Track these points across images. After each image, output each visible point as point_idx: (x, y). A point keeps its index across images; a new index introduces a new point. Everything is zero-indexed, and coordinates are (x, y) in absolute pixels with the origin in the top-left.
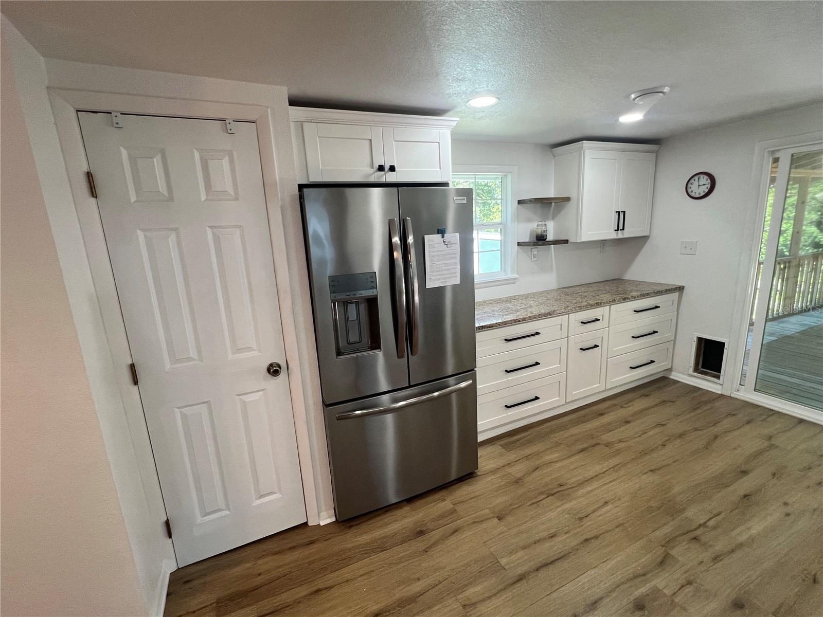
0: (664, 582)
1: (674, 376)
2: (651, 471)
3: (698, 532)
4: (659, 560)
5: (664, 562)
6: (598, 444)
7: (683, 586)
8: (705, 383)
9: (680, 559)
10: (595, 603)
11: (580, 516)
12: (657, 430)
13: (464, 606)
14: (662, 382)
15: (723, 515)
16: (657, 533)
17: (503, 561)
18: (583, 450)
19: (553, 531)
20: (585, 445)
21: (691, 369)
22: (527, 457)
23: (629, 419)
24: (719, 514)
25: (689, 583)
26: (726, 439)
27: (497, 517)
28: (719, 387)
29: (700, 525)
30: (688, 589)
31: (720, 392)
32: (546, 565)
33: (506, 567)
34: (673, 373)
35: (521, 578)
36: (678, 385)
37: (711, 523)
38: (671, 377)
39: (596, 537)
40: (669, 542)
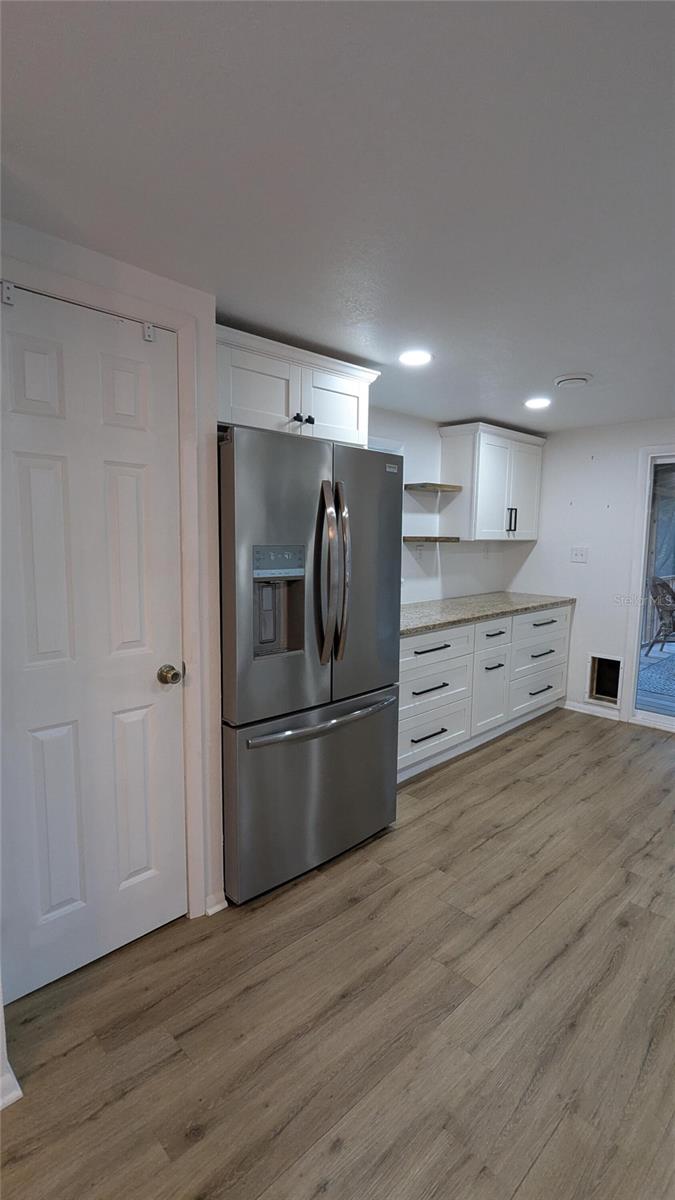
0: (638, 896)
1: (569, 706)
2: (583, 800)
3: (648, 849)
4: (624, 879)
5: (629, 879)
6: (519, 780)
7: (654, 898)
8: (602, 710)
9: (642, 875)
10: (581, 930)
11: (531, 853)
12: (571, 761)
13: (446, 963)
14: (556, 713)
15: (663, 831)
16: (612, 856)
17: (469, 910)
18: (505, 789)
19: (508, 872)
20: (505, 784)
21: (587, 695)
22: (446, 802)
23: (540, 753)
24: (659, 830)
25: (658, 894)
26: (639, 763)
27: (440, 869)
28: (616, 712)
29: (648, 843)
30: (660, 899)
31: (617, 719)
32: (514, 906)
33: (474, 916)
34: (567, 702)
35: (494, 925)
36: (575, 715)
37: (655, 839)
38: (566, 707)
39: (556, 870)
40: (625, 863)
